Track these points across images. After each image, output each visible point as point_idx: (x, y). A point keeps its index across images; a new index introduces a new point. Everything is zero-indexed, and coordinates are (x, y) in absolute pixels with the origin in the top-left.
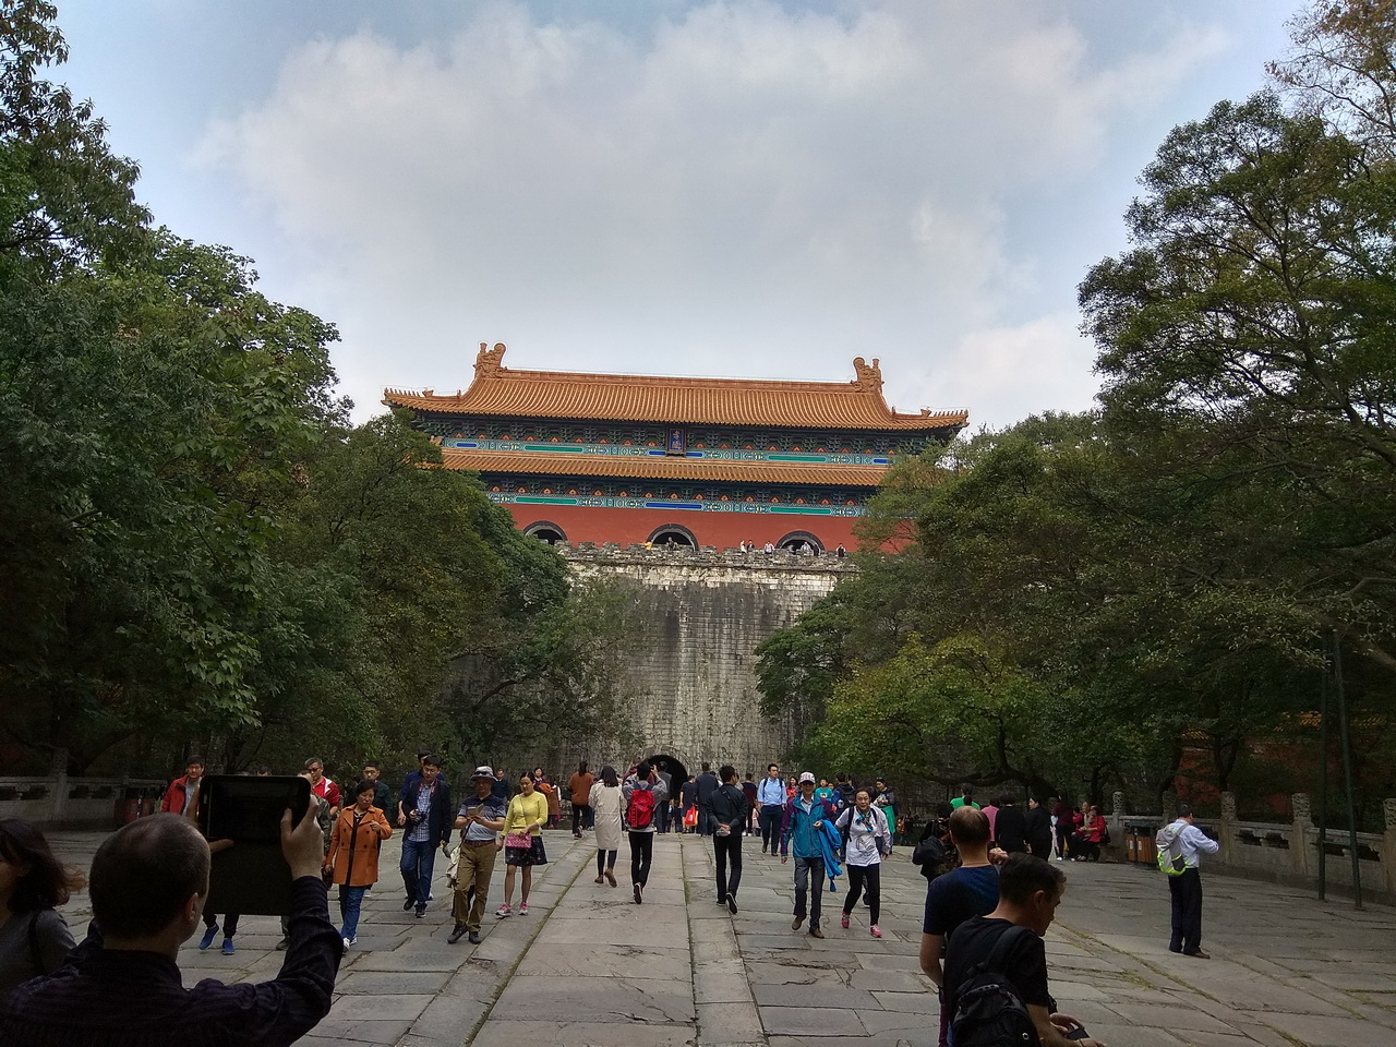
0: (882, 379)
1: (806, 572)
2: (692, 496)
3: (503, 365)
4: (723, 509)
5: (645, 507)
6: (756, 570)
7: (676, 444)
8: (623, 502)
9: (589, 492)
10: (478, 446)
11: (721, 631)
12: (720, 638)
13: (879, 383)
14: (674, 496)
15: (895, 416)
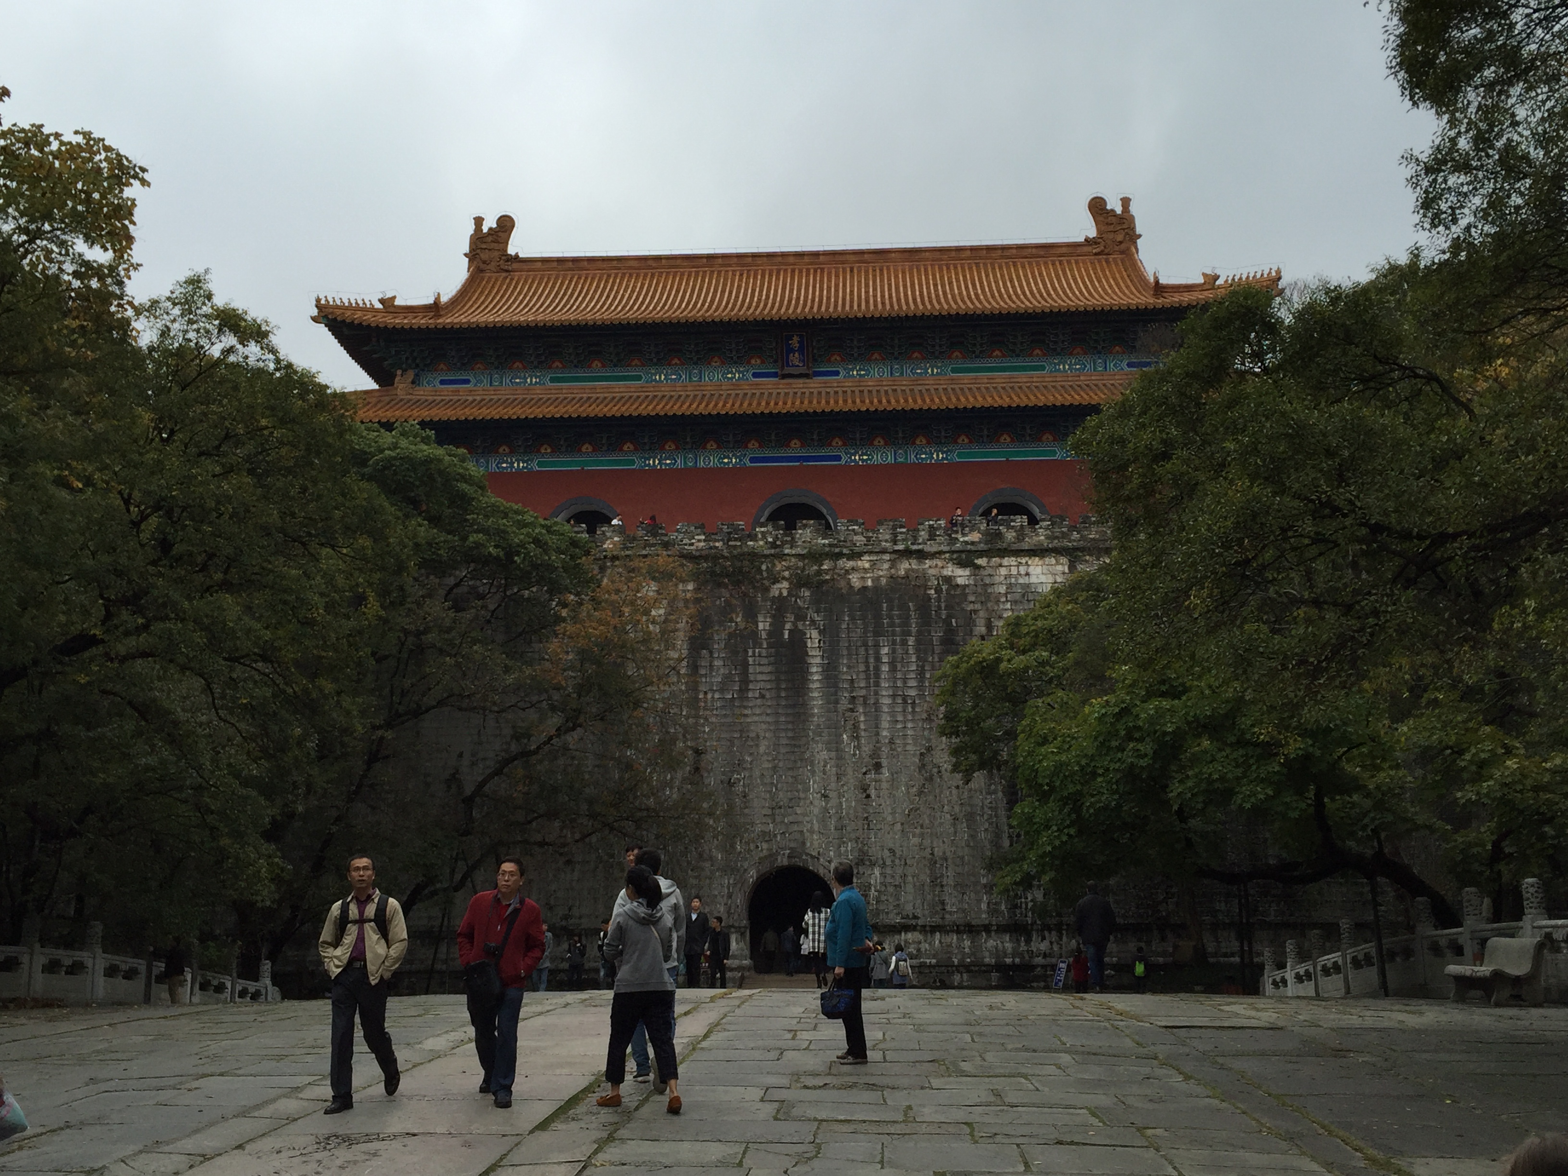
0: (1138, 231)
1: (1018, 553)
2: (824, 442)
3: (511, 250)
4: (877, 459)
5: (749, 464)
6: (933, 555)
7: (795, 358)
8: (709, 460)
9: (655, 447)
10: (473, 381)
11: (878, 659)
12: (877, 669)
13: (1132, 237)
14: (795, 443)
15: (1159, 289)
